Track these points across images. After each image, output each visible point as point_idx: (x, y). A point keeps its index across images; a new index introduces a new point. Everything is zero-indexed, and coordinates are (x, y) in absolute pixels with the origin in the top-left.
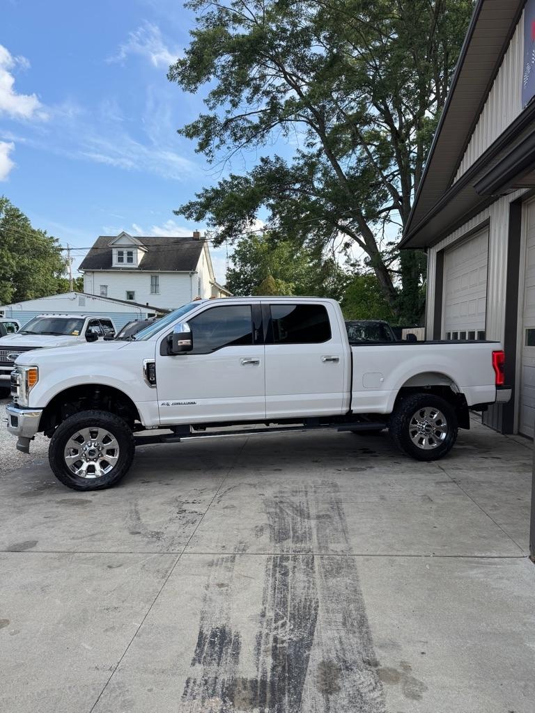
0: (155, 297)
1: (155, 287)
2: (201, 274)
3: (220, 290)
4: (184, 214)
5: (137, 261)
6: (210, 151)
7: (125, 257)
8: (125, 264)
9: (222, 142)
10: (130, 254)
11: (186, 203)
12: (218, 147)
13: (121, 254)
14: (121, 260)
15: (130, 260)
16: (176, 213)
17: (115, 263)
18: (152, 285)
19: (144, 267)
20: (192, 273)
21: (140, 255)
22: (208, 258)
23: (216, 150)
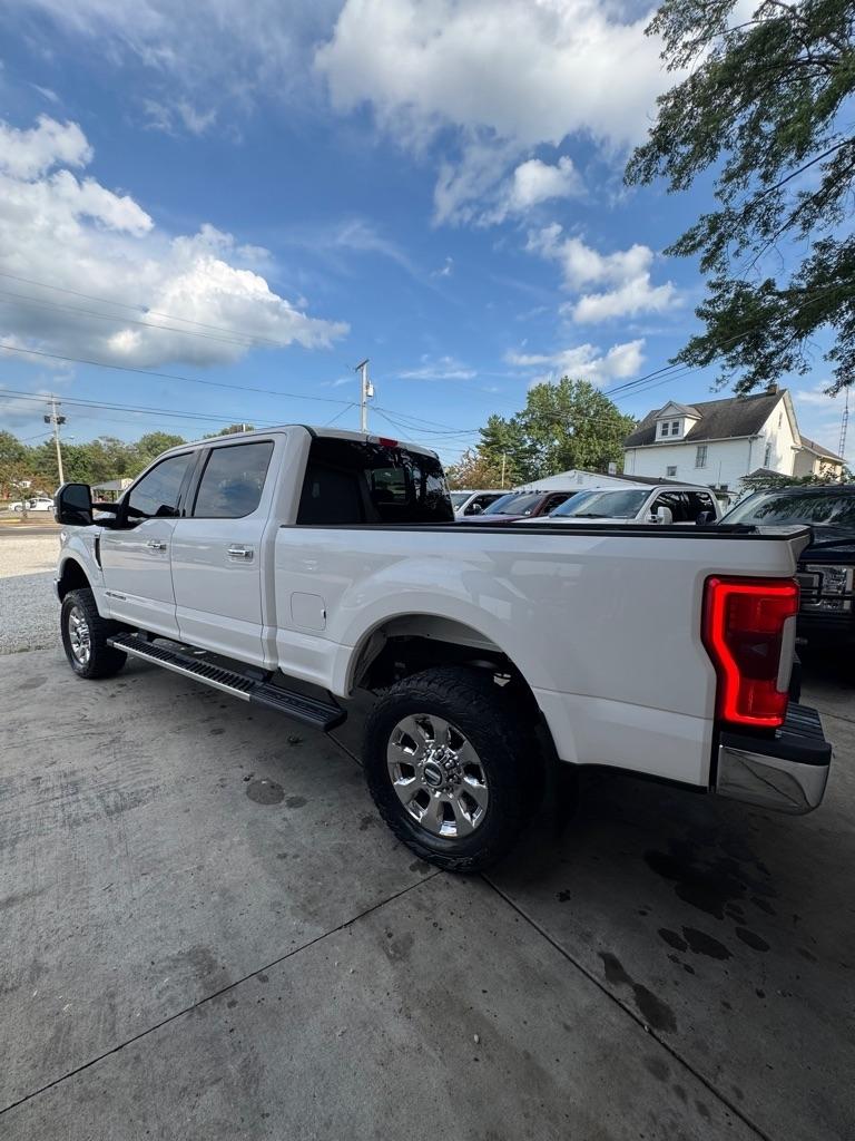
0: (700, 471)
1: (701, 461)
2: (774, 437)
3: (818, 457)
4: (684, 360)
5: (683, 431)
6: (723, 264)
7: (670, 428)
8: (670, 437)
9: (744, 243)
10: (676, 424)
11: (685, 345)
12: (737, 254)
13: (666, 426)
14: (665, 433)
15: (675, 432)
16: (673, 362)
17: (659, 437)
18: (698, 458)
19: (692, 437)
20: (753, 438)
21: (688, 425)
22: (792, 417)
23: (732, 259)
